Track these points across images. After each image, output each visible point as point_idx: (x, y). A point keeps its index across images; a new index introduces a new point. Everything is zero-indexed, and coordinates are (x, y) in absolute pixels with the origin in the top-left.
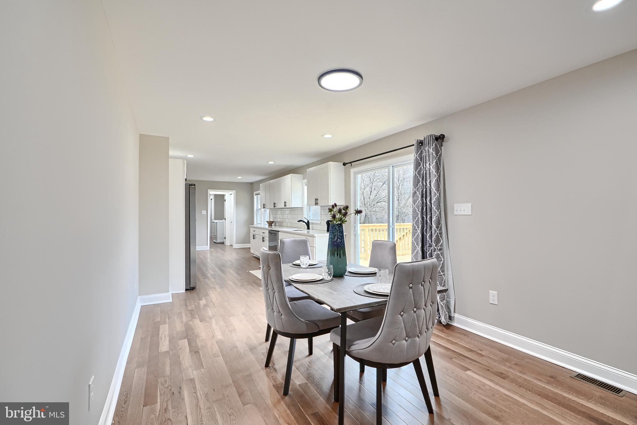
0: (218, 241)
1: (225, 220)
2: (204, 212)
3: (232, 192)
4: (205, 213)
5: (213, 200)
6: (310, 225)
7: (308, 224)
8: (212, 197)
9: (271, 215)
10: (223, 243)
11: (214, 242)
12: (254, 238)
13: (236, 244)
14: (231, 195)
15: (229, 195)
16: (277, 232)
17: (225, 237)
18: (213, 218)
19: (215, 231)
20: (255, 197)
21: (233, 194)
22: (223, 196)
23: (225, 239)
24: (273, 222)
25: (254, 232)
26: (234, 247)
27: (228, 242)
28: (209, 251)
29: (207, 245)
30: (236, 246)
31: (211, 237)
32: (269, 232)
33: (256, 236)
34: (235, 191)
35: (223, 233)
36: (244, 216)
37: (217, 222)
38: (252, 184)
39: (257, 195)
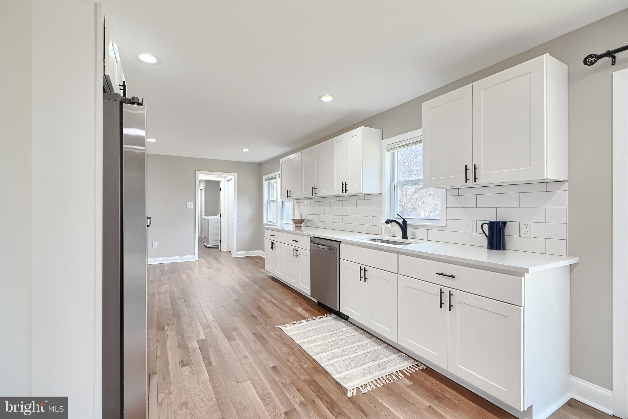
0: (211, 244)
1: (220, 216)
2: (190, 205)
3: (232, 177)
4: (192, 206)
5: (203, 190)
6: (408, 229)
7: (404, 227)
8: (202, 186)
9: (296, 210)
10: (217, 247)
11: (205, 246)
12: (272, 248)
13: (237, 251)
14: (230, 182)
15: (226, 182)
16: (337, 243)
17: (220, 240)
18: (203, 214)
19: (206, 230)
20: (265, 183)
21: (232, 180)
22: (218, 182)
23: (220, 242)
24: (302, 221)
25: (272, 238)
26: (234, 256)
27: (225, 247)
28: (197, 264)
29: (195, 255)
30: (237, 254)
31: (200, 238)
32: (313, 242)
33: (277, 244)
34: (236, 174)
35: (218, 234)
36: (248, 211)
37: (208, 220)
38: (260, 165)
39: (269, 179)
